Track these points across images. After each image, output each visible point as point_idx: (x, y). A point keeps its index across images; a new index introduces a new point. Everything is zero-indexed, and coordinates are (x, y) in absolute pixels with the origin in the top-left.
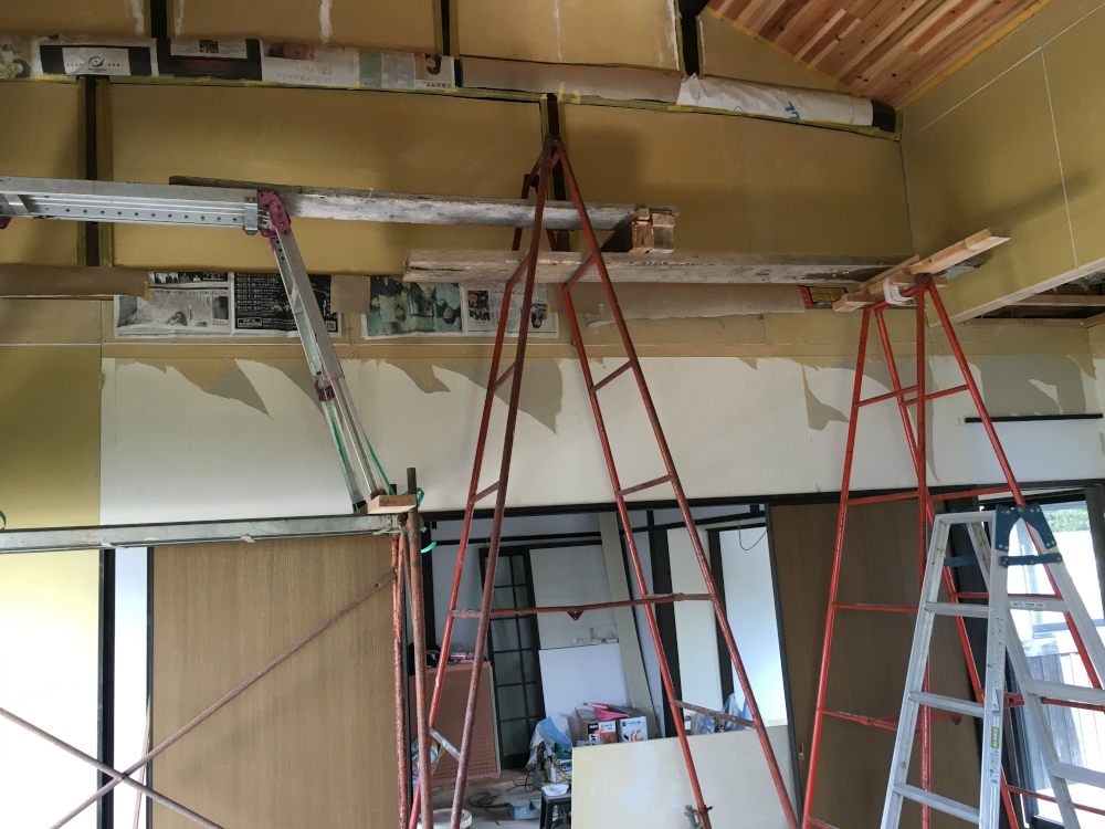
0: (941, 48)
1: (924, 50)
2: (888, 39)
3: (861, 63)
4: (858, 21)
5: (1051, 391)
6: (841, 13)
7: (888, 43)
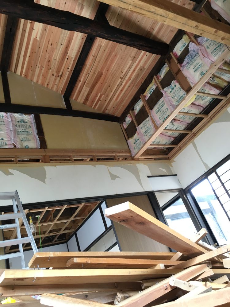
0: (121, 99)
1: (118, 100)
2: (110, 99)
3: (107, 105)
4: (103, 96)
5: (164, 170)
6: (99, 94)
7: (111, 100)
